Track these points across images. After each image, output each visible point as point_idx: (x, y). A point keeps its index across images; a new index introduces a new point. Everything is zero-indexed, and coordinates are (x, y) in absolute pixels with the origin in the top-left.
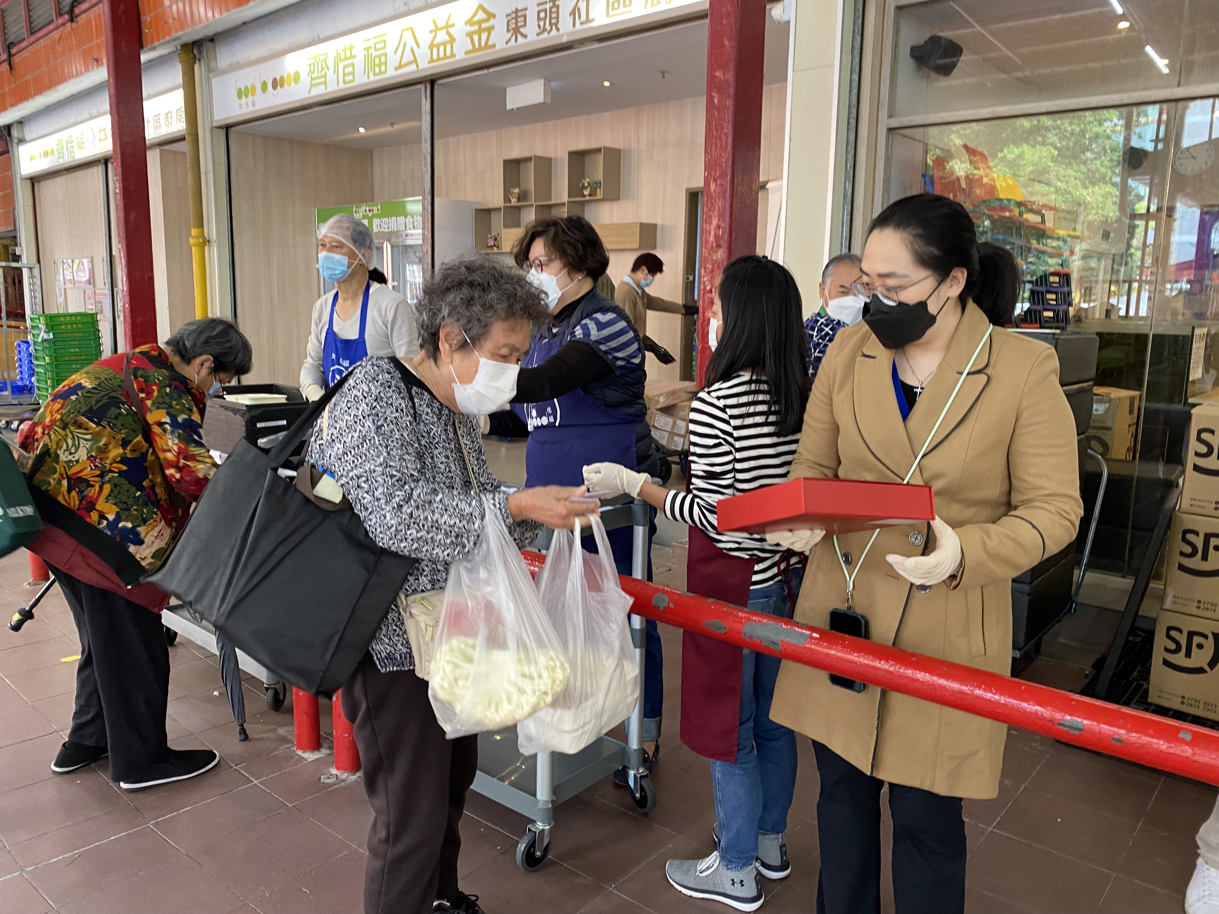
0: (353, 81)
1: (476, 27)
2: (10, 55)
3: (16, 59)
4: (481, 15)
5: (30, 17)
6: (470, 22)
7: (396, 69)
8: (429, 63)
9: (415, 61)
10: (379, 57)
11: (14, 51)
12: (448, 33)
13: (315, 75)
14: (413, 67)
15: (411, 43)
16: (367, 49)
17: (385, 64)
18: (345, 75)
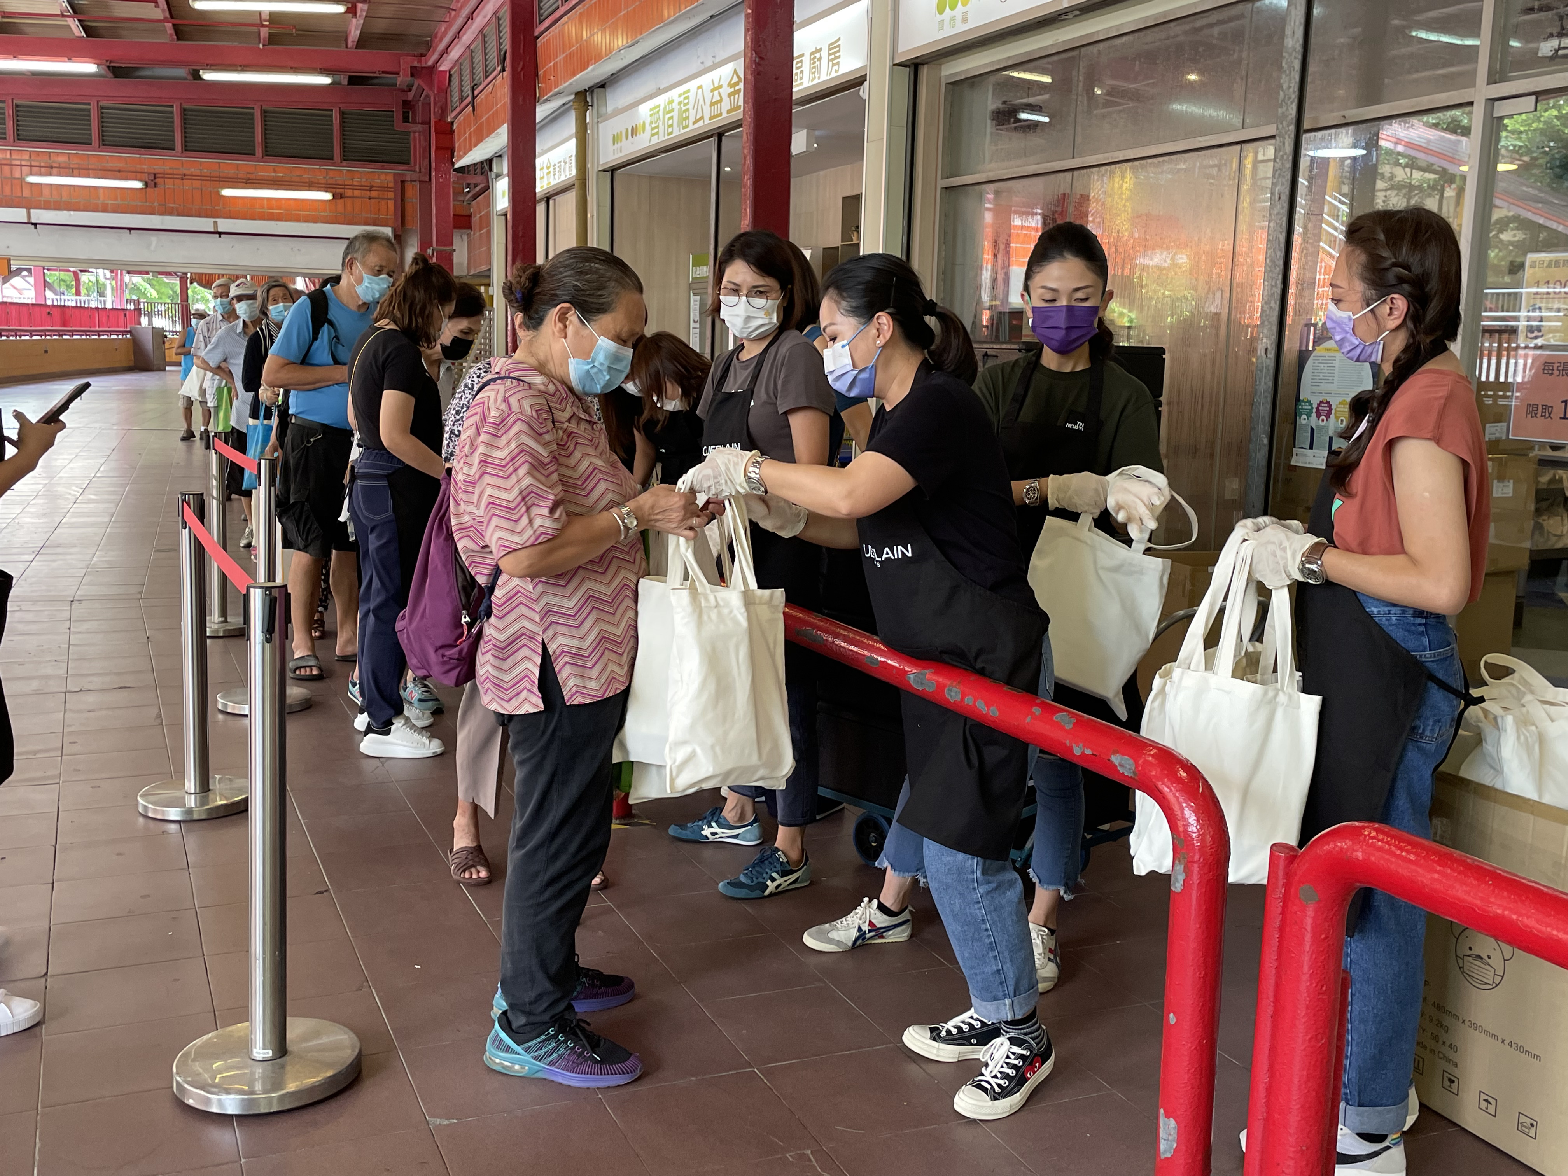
0: (671, 133)
1: (732, 90)
2: (474, 97)
3: (478, 100)
4: (735, 79)
5: (486, 60)
6: (731, 85)
7: (694, 123)
8: (710, 119)
9: (702, 118)
10: (685, 111)
11: (476, 92)
12: (719, 93)
13: (654, 125)
14: (701, 123)
15: (701, 102)
16: (680, 103)
17: (687, 118)
18: (669, 126)
